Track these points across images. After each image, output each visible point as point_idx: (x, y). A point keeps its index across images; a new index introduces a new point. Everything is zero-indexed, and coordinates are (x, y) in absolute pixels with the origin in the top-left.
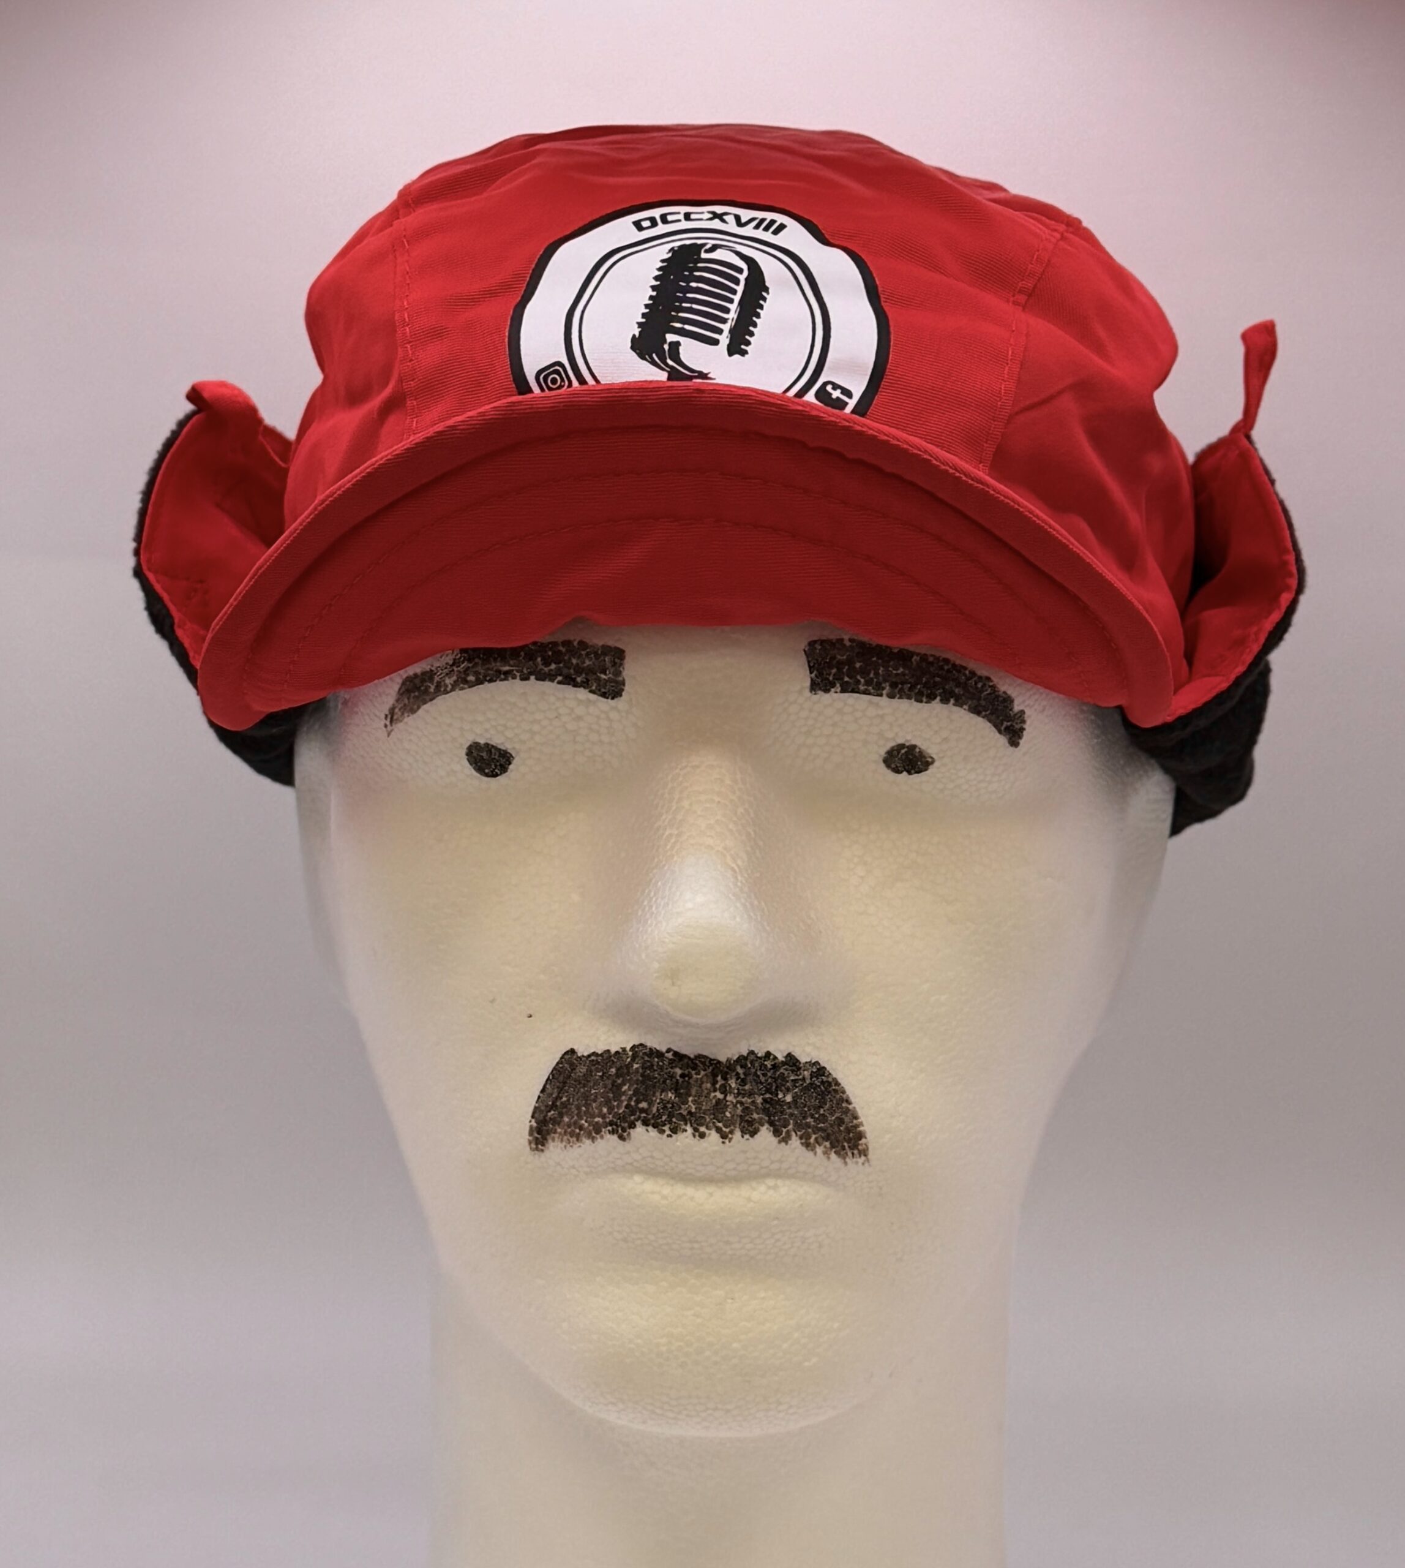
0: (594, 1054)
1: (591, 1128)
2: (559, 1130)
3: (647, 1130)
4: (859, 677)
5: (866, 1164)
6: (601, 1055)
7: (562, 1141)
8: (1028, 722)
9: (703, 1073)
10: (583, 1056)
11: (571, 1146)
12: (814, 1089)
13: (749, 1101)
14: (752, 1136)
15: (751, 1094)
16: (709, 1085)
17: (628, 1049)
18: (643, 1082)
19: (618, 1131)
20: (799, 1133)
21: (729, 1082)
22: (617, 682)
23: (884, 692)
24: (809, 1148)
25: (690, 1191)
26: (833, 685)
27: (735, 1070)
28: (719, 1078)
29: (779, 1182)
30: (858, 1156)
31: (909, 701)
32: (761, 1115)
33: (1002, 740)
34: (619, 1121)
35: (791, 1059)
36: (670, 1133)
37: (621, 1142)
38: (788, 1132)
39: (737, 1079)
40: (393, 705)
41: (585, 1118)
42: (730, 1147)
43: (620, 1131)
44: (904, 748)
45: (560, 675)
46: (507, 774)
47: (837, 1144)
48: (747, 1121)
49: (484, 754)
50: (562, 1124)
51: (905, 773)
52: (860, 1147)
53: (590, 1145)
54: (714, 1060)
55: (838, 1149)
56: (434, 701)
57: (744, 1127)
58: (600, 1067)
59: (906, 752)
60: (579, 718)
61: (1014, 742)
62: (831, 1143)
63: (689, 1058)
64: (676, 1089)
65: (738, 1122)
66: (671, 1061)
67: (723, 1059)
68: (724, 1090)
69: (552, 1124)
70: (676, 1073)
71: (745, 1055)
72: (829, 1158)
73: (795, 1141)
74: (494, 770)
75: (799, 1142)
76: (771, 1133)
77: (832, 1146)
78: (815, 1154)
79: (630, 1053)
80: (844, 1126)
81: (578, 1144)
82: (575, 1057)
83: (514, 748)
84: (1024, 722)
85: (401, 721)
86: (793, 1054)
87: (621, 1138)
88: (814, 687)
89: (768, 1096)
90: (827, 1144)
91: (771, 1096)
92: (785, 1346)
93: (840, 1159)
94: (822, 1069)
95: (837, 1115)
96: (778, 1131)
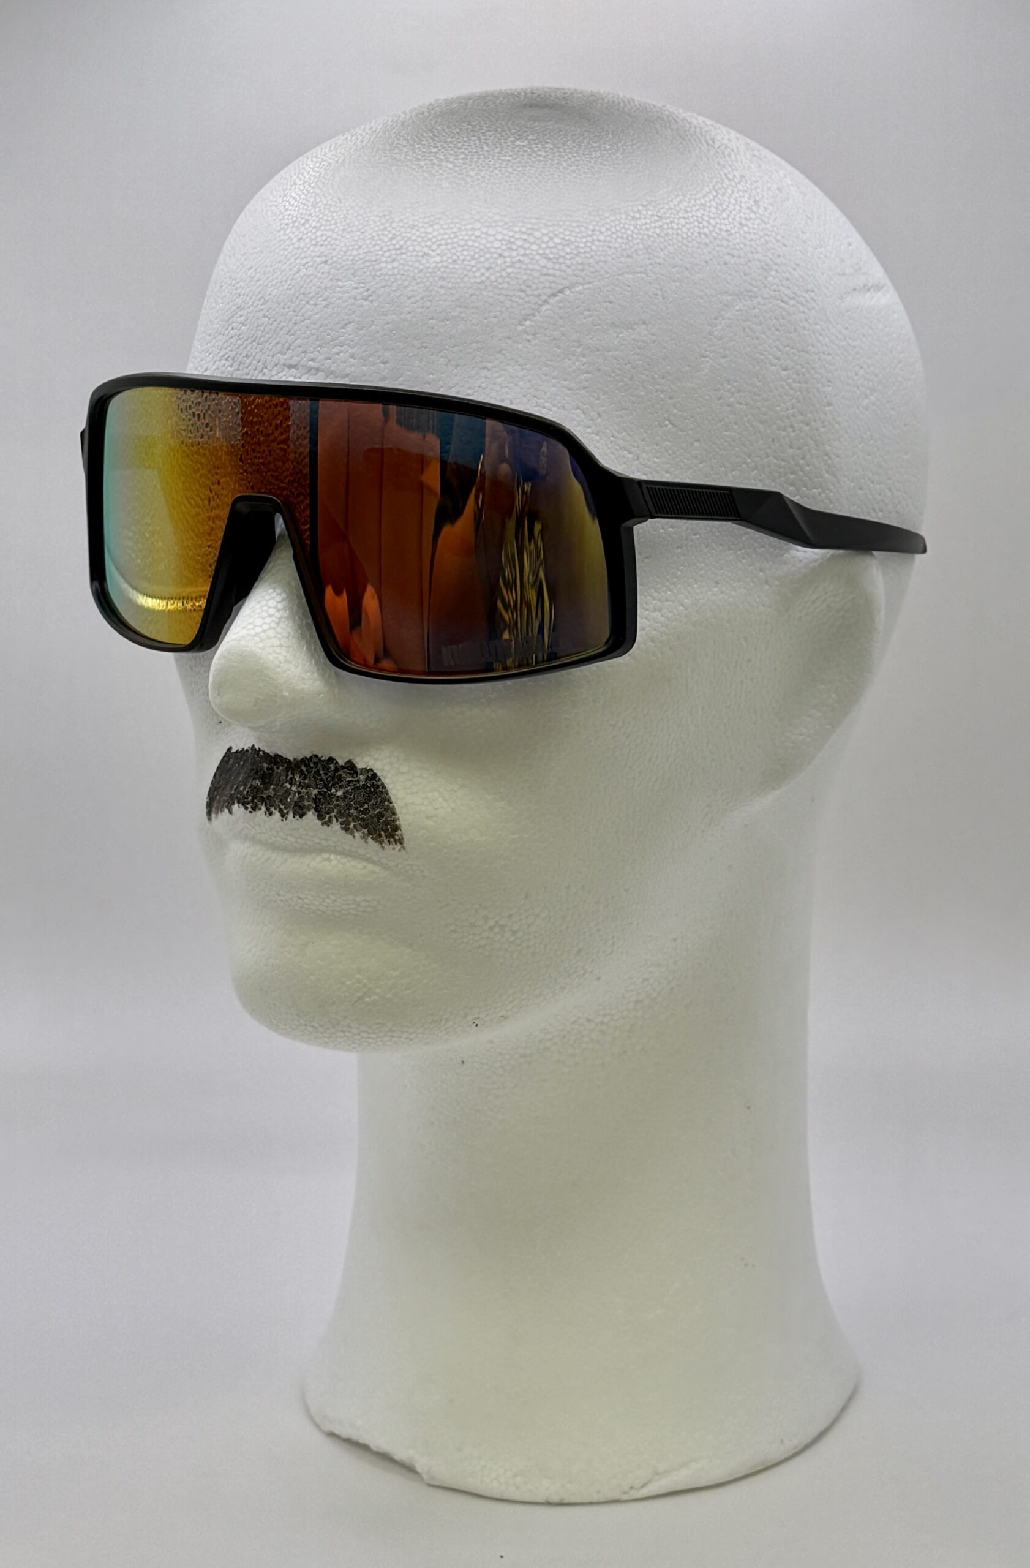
2: (215, 805)
6: (240, 752)
7: (215, 813)
10: (234, 752)
12: (365, 789)
13: (306, 791)
16: (283, 778)
21: (295, 776)
24: (349, 832)
27: (301, 767)
30: (394, 843)
32: (311, 803)
35: (351, 765)
36: (251, 810)
37: (230, 815)
39: (301, 775)
42: (286, 824)
47: (374, 832)
48: (301, 806)
52: (396, 837)
53: (223, 817)
54: (288, 759)
55: (375, 836)
57: (297, 810)
62: (369, 831)
63: (271, 756)
65: (293, 805)
68: (291, 782)
71: (308, 757)
75: (339, 826)
80: (383, 819)
82: (231, 752)
86: (353, 761)
87: (230, 811)
89: (323, 789)
92: (350, 983)
93: (377, 844)
94: (375, 776)
95: (378, 810)
96: (322, 816)
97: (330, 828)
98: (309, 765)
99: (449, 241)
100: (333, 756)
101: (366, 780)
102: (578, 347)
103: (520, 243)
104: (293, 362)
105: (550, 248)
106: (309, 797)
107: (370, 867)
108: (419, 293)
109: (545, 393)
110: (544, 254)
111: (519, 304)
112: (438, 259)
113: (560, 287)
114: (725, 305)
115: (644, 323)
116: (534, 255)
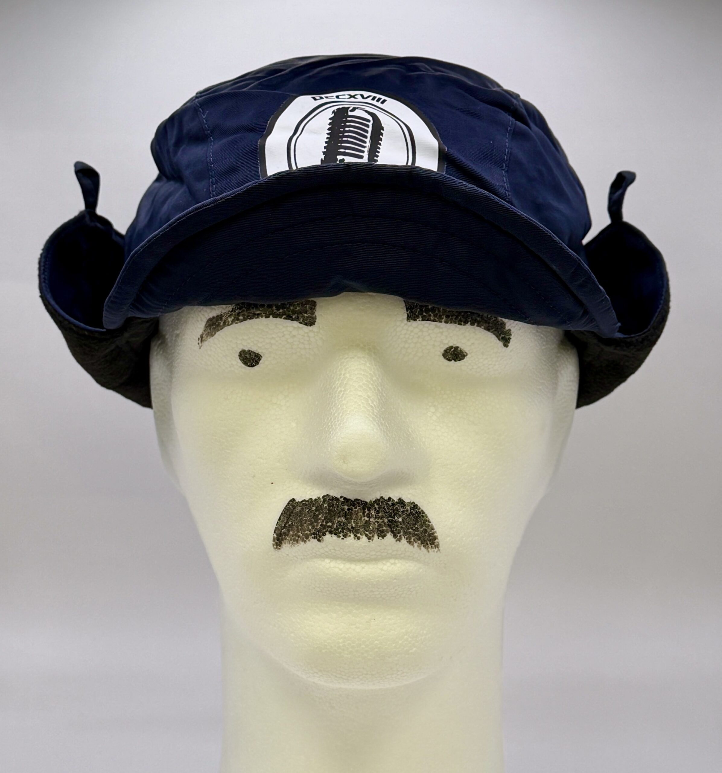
0: (304, 500)
1: (304, 536)
2: (288, 538)
3: (332, 536)
4: (430, 313)
5: (438, 552)
6: (308, 501)
7: (289, 543)
8: (513, 335)
9: (358, 508)
10: (299, 502)
11: (294, 546)
12: (413, 515)
13: (381, 521)
14: (383, 538)
15: (382, 518)
16: (361, 514)
17: (321, 498)
18: (329, 513)
19: (317, 537)
20: (405, 537)
21: (371, 512)
22: (312, 318)
23: (443, 320)
24: (411, 544)
25: (353, 566)
26: (418, 317)
27: (374, 506)
28: (366, 510)
29: (397, 561)
30: (434, 548)
31: (455, 324)
32: (387, 528)
33: (500, 344)
34: (318, 532)
35: (401, 501)
36: (343, 537)
37: (319, 543)
38: (400, 536)
39: (375, 511)
40: (202, 333)
41: (301, 532)
42: (373, 544)
43: (318, 537)
44: (452, 348)
45: (285, 315)
46: (258, 365)
47: (424, 542)
48: (380, 531)
49: (248, 356)
50: (289, 535)
51: (453, 361)
52: (435, 544)
53: (304, 545)
54: (364, 501)
55: (424, 544)
56: (223, 330)
57: (379, 533)
58: (307, 507)
59: (454, 350)
60: (294, 336)
61: (506, 345)
62: (421, 542)
63: (352, 500)
64: (345, 516)
65: (376, 531)
66: (342, 503)
67: (368, 501)
68: (369, 516)
69: (284, 536)
70: (345, 508)
71: (379, 499)
72: (420, 549)
73: (404, 541)
74: (252, 363)
75: (406, 541)
76: (392, 536)
77: (422, 543)
78: (414, 546)
79: (322, 500)
80: (427, 533)
81: (297, 545)
82: (295, 502)
83: (262, 352)
84: (511, 335)
85: (206, 341)
86: (402, 498)
87: (319, 540)
88: (409, 318)
89: (390, 519)
90: (420, 542)
91: (391, 519)
92: (400, 642)
94: (416, 506)
95: (424, 528)
96: (395, 535)
98: (379, 504)
101: (412, 509)
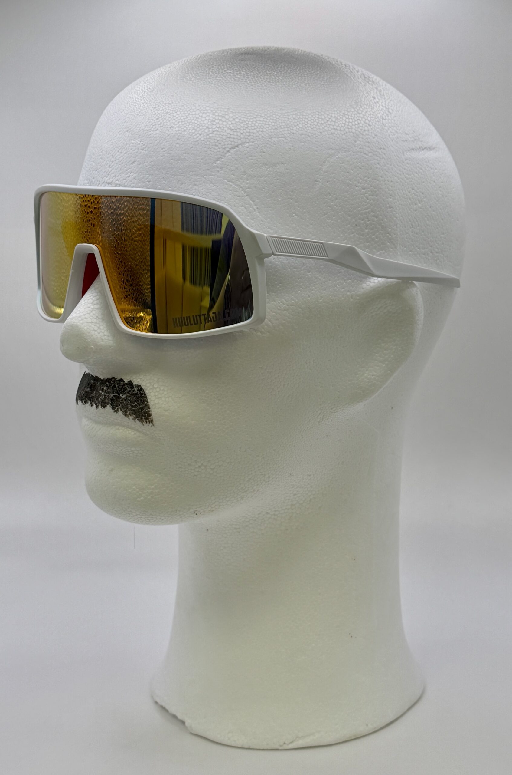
12: (136, 395)
21: (104, 387)
24: (127, 416)
27: (106, 383)
30: (149, 423)
32: (110, 401)
35: (131, 383)
36: (84, 403)
39: (107, 387)
42: (98, 410)
48: (105, 402)
52: (150, 420)
54: (100, 379)
55: (139, 419)
62: (136, 416)
63: (94, 377)
64: (91, 388)
65: (101, 402)
68: (102, 390)
75: (122, 413)
80: (144, 410)
89: (116, 394)
93: (140, 423)
94: (141, 388)
95: (142, 406)
96: (114, 407)
97: (117, 414)
98: (111, 382)
99: (183, 120)
100: (123, 378)
101: (138, 391)
102: (244, 175)
103: (217, 121)
104: (110, 181)
105: (233, 124)
106: (109, 398)
107: (138, 434)
108: (167, 147)
109: (225, 198)
110: (229, 127)
111: (215, 153)
112: (177, 129)
113: (237, 144)
114: (331, 155)
115: (282, 163)
116: (224, 128)
